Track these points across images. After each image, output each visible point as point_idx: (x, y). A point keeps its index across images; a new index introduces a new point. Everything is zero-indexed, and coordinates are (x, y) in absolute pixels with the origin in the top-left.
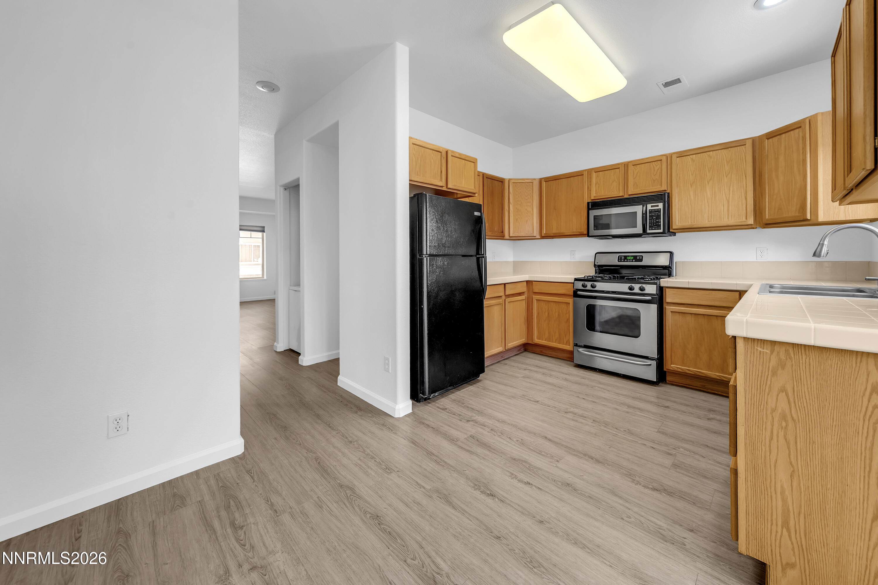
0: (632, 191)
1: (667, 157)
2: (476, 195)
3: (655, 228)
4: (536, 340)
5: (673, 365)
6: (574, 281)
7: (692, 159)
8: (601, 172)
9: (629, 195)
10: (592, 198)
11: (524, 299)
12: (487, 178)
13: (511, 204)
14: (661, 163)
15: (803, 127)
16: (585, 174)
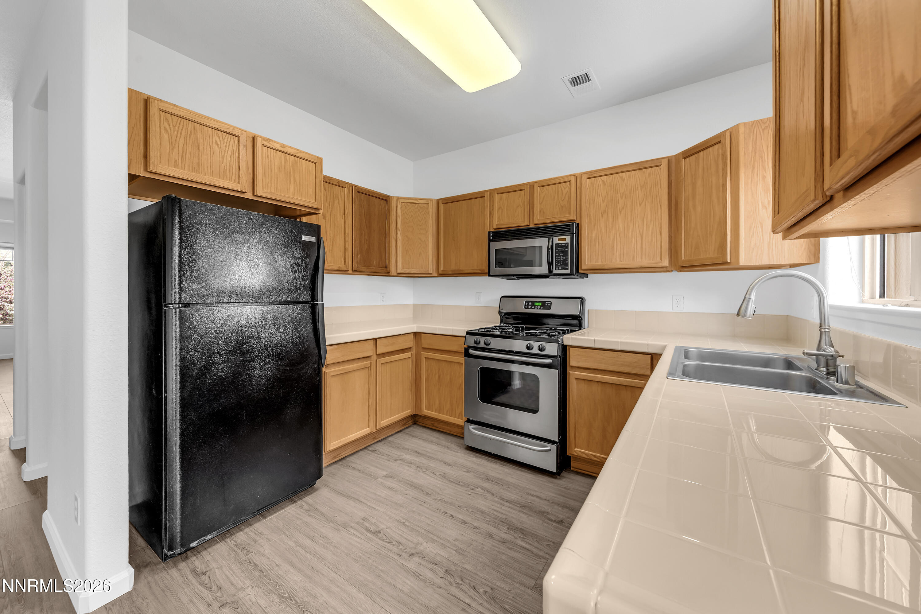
0: (538, 219)
1: (576, 177)
2: (321, 212)
3: (562, 267)
4: (425, 411)
5: (577, 448)
6: (467, 334)
7: (603, 181)
8: (504, 194)
9: (536, 224)
10: (495, 227)
11: (410, 356)
12: (358, 192)
13: (399, 230)
14: (570, 185)
15: (723, 141)
16: (487, 195)
